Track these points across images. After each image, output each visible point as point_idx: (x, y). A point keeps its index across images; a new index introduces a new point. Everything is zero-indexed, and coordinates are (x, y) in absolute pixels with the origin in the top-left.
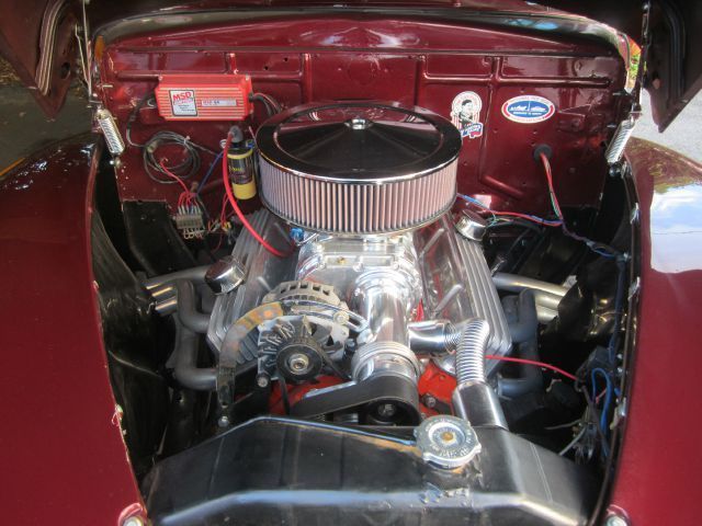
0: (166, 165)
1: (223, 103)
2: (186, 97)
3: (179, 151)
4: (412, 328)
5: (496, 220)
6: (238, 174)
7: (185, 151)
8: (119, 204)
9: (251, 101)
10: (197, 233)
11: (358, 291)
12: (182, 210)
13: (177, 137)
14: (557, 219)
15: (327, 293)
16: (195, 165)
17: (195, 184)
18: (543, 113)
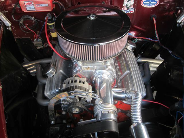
0: (28, 26)
1: (43, 5)
2: (30, 4)
3: (31, 21)
4: (113, 91)
5: (137, 40)
6: (52, 30)
7: (33, 22)
8: (15, 39)
9: (53, 4)
10: (41, 47)
11: (94, 79)
12: (35, 40)
13: (29, 17)
14: (157, 39)
15: (84, 83)
16: (37, 26)
17: (38, 32)
18: (155, 4)
